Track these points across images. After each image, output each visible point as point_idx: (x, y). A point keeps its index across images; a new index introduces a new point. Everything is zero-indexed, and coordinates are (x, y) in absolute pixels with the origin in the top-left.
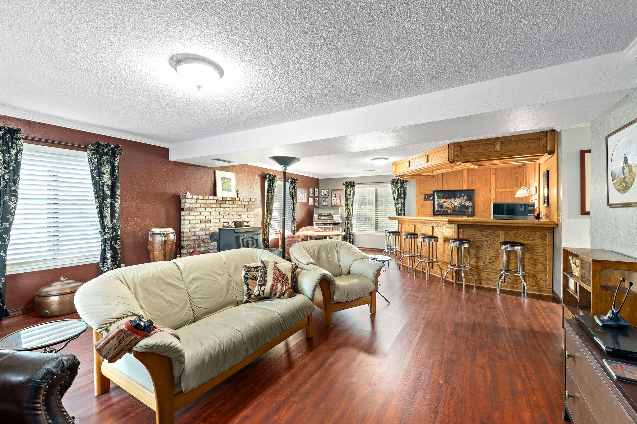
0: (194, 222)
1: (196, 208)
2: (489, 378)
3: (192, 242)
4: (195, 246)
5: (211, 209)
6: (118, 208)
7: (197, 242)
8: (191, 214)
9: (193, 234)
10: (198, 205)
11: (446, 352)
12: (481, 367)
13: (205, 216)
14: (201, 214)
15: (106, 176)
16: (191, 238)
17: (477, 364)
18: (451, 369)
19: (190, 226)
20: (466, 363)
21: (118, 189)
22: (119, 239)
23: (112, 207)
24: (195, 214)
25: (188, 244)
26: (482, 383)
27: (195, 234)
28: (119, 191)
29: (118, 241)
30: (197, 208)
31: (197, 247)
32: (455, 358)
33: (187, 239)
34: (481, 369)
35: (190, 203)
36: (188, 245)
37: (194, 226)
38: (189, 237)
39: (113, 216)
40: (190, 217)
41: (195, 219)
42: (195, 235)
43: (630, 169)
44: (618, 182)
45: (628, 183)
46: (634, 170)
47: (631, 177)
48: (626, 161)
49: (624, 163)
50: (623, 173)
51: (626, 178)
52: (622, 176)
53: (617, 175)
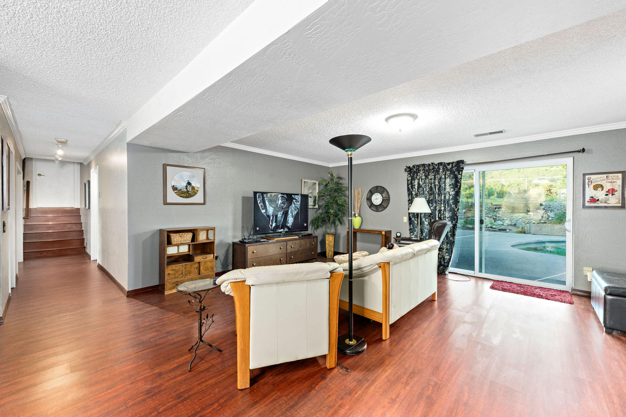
43: (193, 188)
44: (180, 192)
45: (190, 194)
46: (196, 189)
47: (194, 192)
48: (189, 183)
49: (187, 184)
50: (187, 189)
51: (189, 191)
52: (185, 190)
53: (179, 188)
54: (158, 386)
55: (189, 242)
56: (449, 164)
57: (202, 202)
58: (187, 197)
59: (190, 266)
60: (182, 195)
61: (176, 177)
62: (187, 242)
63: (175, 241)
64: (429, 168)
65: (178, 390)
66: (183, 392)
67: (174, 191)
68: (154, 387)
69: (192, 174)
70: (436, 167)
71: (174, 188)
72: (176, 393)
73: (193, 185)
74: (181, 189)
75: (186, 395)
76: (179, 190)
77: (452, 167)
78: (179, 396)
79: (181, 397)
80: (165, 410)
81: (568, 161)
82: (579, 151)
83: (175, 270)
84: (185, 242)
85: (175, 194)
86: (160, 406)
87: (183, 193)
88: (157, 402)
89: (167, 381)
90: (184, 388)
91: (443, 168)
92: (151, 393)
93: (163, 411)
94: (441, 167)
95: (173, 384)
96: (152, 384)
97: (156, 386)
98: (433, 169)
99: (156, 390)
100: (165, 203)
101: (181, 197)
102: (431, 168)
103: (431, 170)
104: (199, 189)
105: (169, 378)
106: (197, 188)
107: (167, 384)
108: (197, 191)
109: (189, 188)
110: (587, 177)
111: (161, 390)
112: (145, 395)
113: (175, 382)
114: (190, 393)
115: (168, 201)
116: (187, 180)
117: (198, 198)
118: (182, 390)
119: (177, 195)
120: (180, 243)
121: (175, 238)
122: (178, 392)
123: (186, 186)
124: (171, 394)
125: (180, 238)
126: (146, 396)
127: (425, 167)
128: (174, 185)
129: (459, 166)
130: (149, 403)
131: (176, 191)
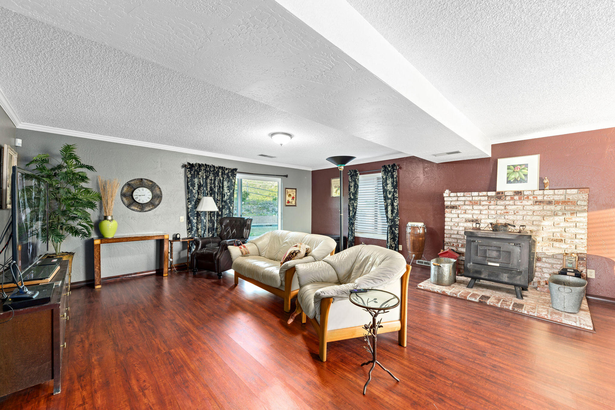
0: (457, 220)
1: (459, 206)
2: (134, 382)
3: (454, 241)
4: (458, 245)
5: (481, 207)
6: (397, 206)
7: (461, 242)
8: (452, 212)
9: (456, 232)
10: (462, 203)
11: (191, 378)
12: (146, 389)
13: (473, 214)
14: (466, 213)
15: (389, 185)
16: (453, 236)
17: (152, 390)
18: (172, 365)
19: (452, 224)
20: (163, 382)
21: (396, 193)
22: (397, 227)
23: (392, 205)
24: (459, 212)
25: (449, 241)
26: (139, 372)
27: (458, 232)
28: (397, 194)
29: (397, 229)
30: (461, 206)
31: (460, 246)
32: (178, 378)
33: (448, 236)
34: (145, 386)
35: (451, 201)
36: (450, 243)
37: (456, 224)
38: (451, 234)
39: (392, 212)
40: (452, 214)
41: (458, 217)
42: (458, 234)
54: (429, 397)
56: (227, 169)
64: (210, 169)
65: (426, 380)
66: (426, 376)
68: (433, 399)
70: (217, 170)
72: (430, 380)
75: (428, 372)
77: (229, 172)
78: (431, 377)
79: (431, 375)
80: (449, 380)
81: (279, 179)
82: (284, 176)
86: (447, 384)
88: (445, 389)
89: (420, 393)
90: (421, 377)
91: (222, 172)
92: (441, 399)
93: (450, 380)
94: (220, 171)
95: (421, 386)
96: (431, 403)
97: (431, 398)
98: (214, 171)
99: (435, 395)
102: (212, 169)
103: (212, 172)
105: (415, 393)
107: (423, 391)
110: (287, 190)
111: (433, 392)
112: (445, 402)
113: (418, 386)
114: (424, 371)
118: (424, 377)
122: (427, 379)
124: (432, 383)
126: (446, 400)
127: (206, 168)
129: (234, 172)
130: (450, 394)
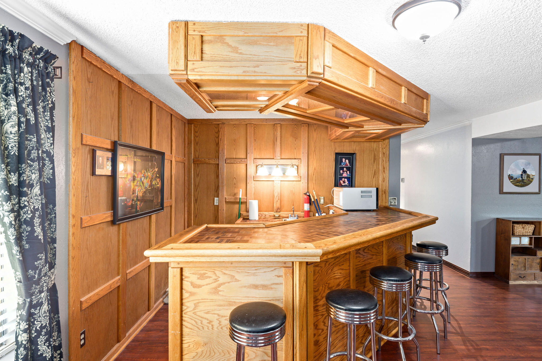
43: (528, 176)
44: (515, 181)
45: (526, 183)
46: (531, 177)
47: (529, 180)
48: (524, 172)
49: (522, 172)
50: (522, 177)
51: (524, 180)
52: (520, 179)
53: (515, 177)
55: (530, 234)
57: (537, 191)
58: (522, 186)
59: (531, 260)
60: (517, 184)
61: (512, 166)
62: (529, 234)
63: (518, 232)
67: (510, 180)
69: (527, 161)
71: (510, 177)
73: (528, 172)
74: (516, 178)
76: (515, 179)
83: (518, 261)
84: (526, 234)
85: (511, 184)
87: (518, 181)
100: (501, 192)
101: (516, 186)
104: (534, 177)
106: (533, 175)
108: (532, 179)
109: (525, 177)
115: (505, 191)
116: (522, 168)
117: (533, 187)
119: (513, 184)
120: (521, 234)
121: (518, 229)
123: (522, 175)
125: (522, 229)
128: (510, 174)
131: (511, 180)
